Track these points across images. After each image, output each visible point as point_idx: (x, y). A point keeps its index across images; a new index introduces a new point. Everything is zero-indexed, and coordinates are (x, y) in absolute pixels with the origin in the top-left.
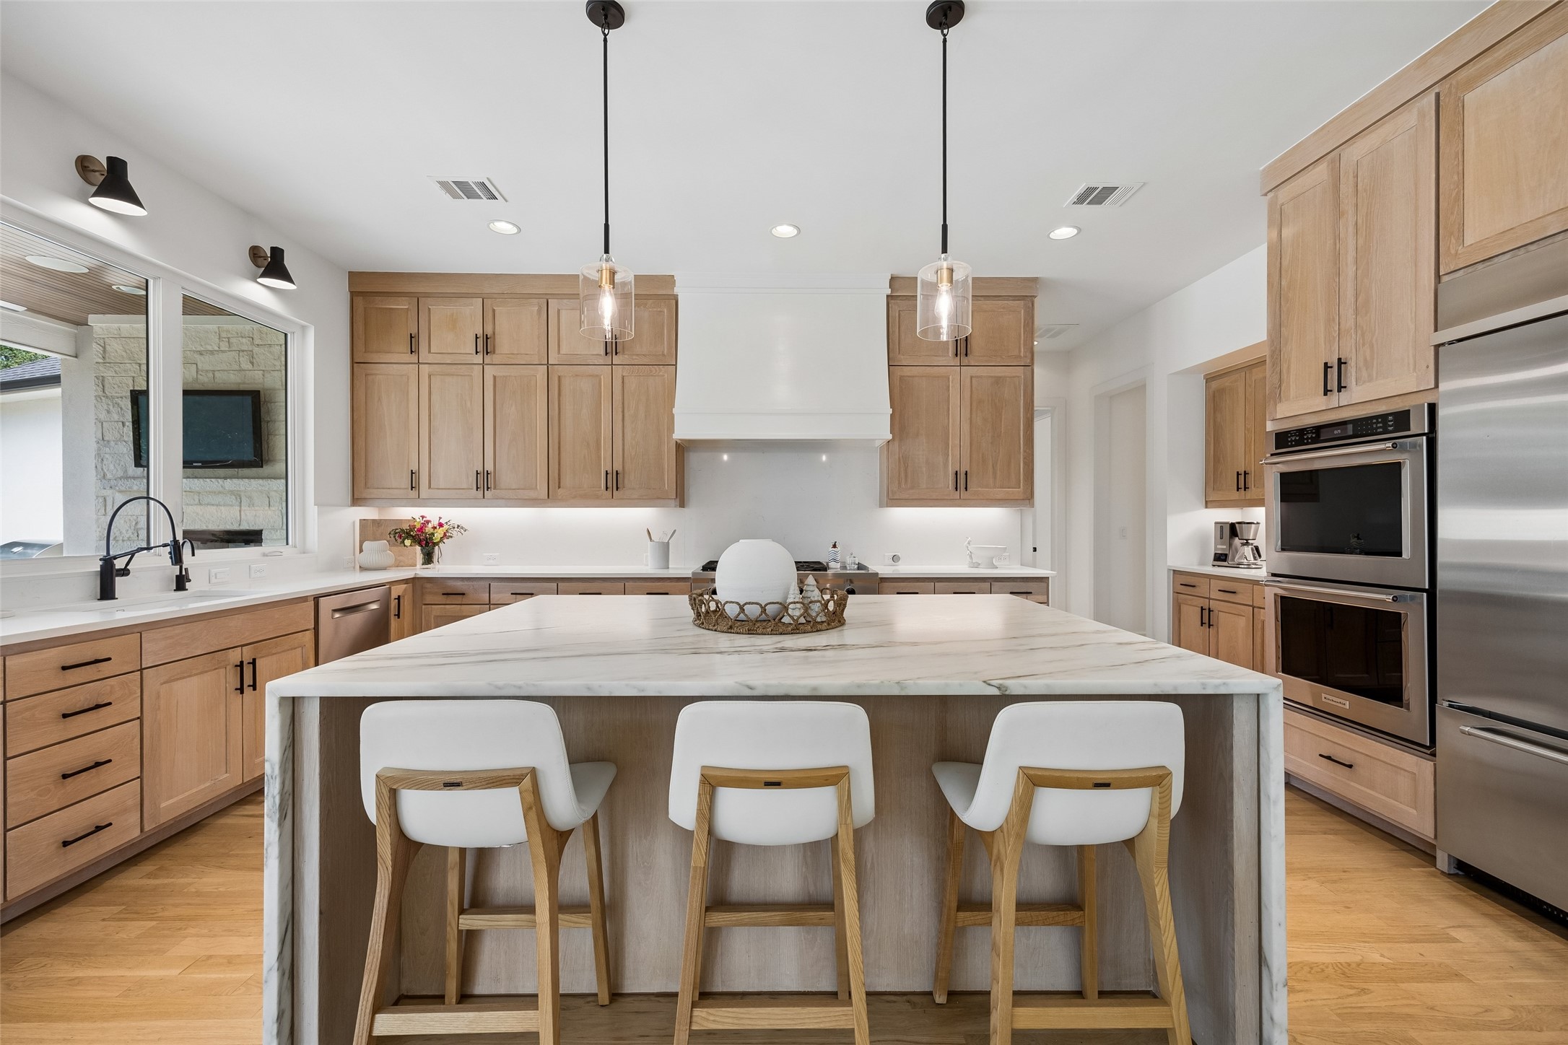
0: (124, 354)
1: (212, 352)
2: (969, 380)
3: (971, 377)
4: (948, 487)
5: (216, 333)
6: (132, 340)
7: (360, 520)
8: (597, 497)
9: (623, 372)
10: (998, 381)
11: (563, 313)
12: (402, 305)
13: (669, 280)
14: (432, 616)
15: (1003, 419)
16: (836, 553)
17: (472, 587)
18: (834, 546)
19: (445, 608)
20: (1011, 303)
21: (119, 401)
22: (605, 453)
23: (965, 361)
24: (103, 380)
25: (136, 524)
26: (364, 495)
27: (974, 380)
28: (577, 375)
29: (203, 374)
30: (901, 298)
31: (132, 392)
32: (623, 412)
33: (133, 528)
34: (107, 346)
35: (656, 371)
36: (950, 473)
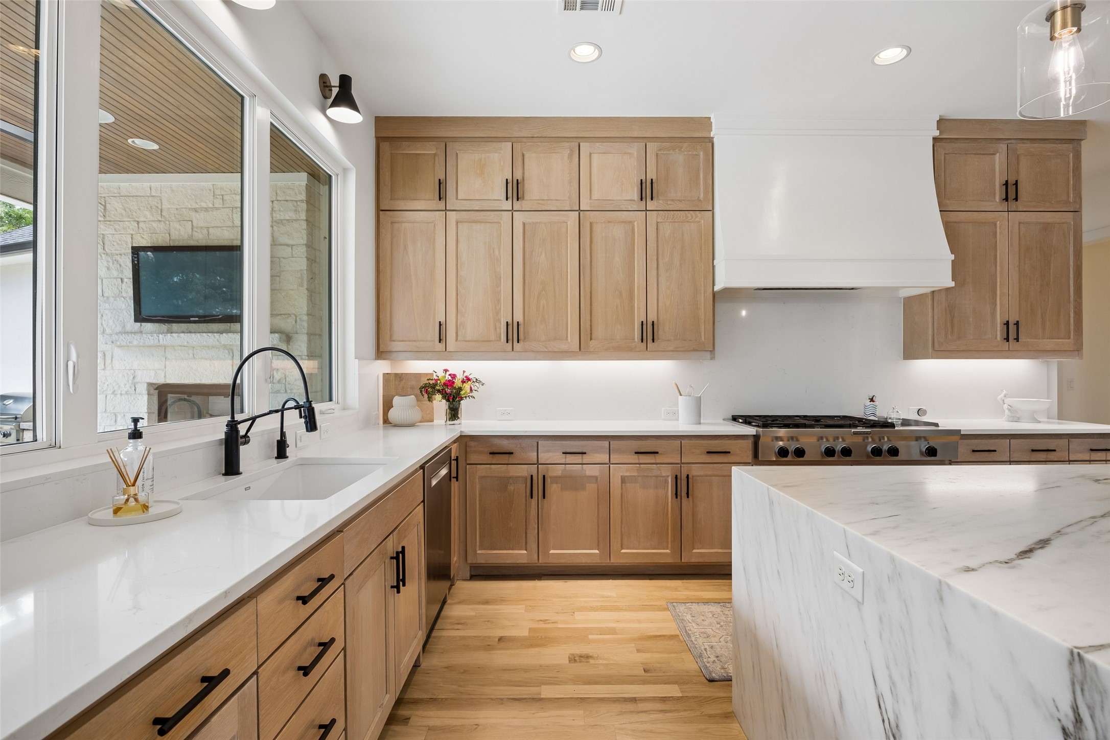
0: (123, 212)
1: (206, 210)
2: (1017, 226)
3: (1020, 223)
4: (996, 338)
5: (210, 190)
6: (131, 198)
7: (384, 374)
8: (631, 349)
9: (657, 218)
10: (1046, 227)
11: (595, 157)
12: (429, 149)
13: (705, 123)
14: (477, 477)
15: (1052, 267)
16: (875, 406)
17: (519, 446)
18: (872, 400)
19: (490, 468)
20: (1059, 146)
21: (118, 258)
22: (638, 304)
23: (1013, 205)
24: (103, 238)
25: (134, 378)
26: (389, 349)
27: (1021, 225)
28: (609, 222)
29: (199, 231)
30: (944, 141)
31: (133, 248)
32: (657, 259)
33: (130, 382)
34: (108, 205)
35: (692, 217)
36: (999, 325)
